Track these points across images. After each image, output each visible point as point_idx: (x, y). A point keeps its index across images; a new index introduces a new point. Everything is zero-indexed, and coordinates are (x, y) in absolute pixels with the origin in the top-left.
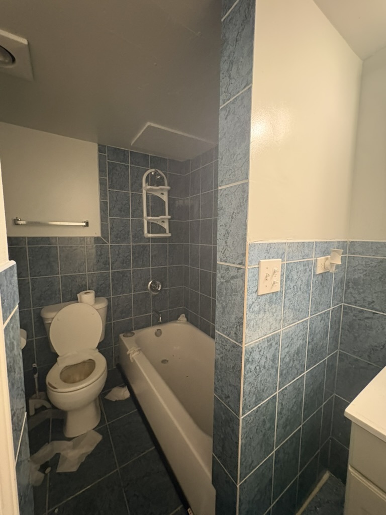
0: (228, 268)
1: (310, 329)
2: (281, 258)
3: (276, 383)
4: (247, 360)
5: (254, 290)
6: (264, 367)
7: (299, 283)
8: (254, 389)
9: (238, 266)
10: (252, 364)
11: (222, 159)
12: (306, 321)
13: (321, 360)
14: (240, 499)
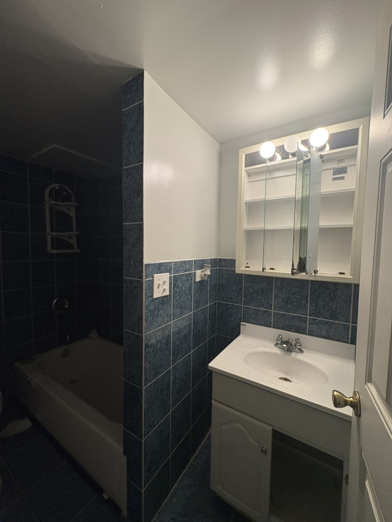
0: (131, 281)
1: (193, 320)
2: (169, 272)
3: (170, 361)
4: (147, 346)
5: (150, 295)
6: (160, 349)
7: (184, 288)
8: (153, 366)
9: (138, 280)
10: (151, 347)
11: (125, 204)
12: (191, 315)
13: (203, 342)
14: (145, 451)
